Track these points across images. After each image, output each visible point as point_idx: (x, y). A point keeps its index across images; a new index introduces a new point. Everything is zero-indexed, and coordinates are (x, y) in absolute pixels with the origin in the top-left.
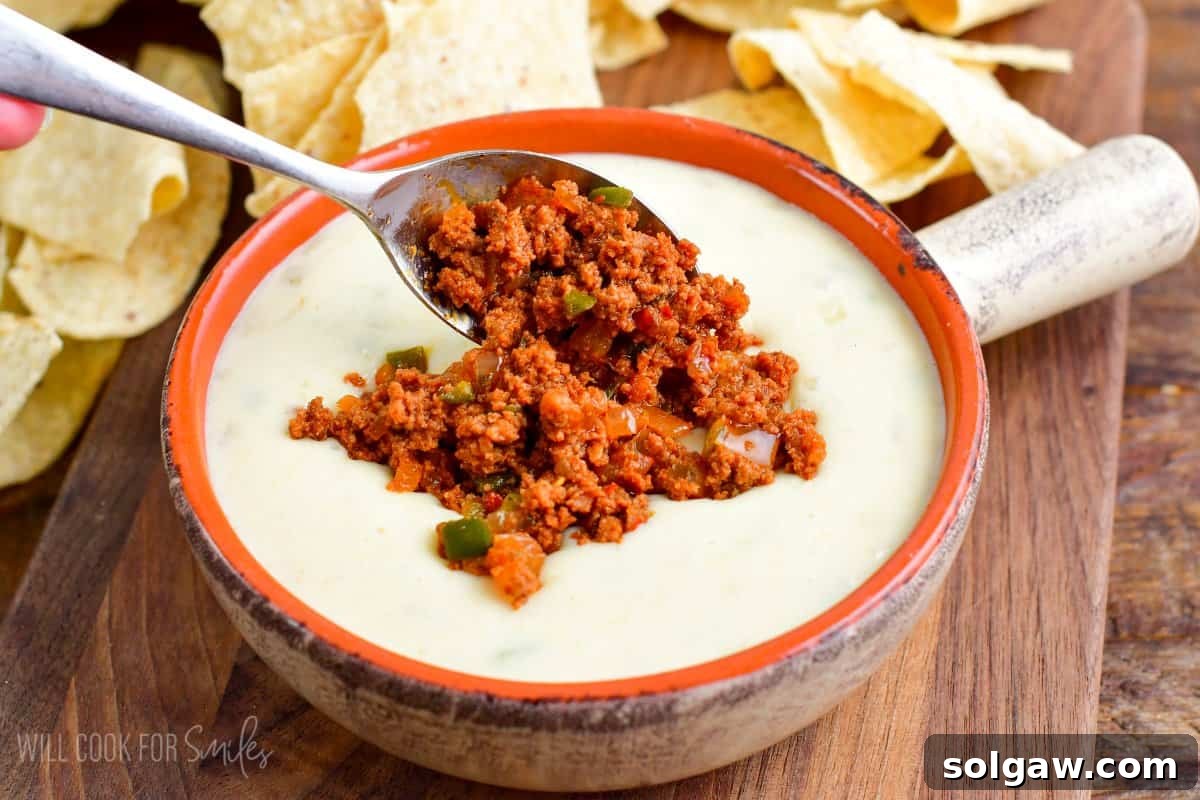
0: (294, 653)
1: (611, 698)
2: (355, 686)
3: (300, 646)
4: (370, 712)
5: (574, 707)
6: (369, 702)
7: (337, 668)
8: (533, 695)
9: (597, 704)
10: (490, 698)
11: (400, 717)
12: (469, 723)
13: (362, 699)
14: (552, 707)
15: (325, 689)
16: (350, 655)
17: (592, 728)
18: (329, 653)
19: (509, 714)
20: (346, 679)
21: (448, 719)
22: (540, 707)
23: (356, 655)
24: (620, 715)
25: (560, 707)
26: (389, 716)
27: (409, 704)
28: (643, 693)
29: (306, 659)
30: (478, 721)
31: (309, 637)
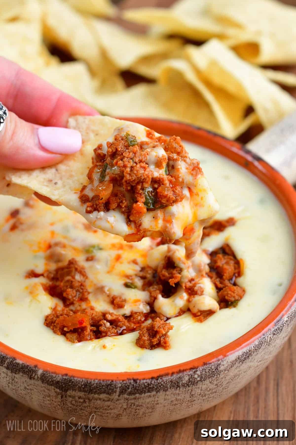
0: (32, 381)
1: (191, 369)
2: (66, 391)
3: (36, 377)
4: (74, 402)
5: (175, 377)
6: (74, 397)
7: (57, 384)
8: (155, 375)
9: (185, 373)
10: (135, 381)
11: (90, 400)
12: (126, 396)
13: (70, 396)
14: (165, 379)
15: (49, 396)
16: (63, 376)
17: (183, 385)
18: (52, 377)
19: (146, 387)
20: (61, 388)
21: (115, 396)
22: (160, 380)
23: (66, 375)
24: (196, 376)
25: (169, 378)
26: (85, 402)
27: (95, 393)
28: (205, 364)
29: (40, 382)
30: (130, 394)
31: (40, 372)
